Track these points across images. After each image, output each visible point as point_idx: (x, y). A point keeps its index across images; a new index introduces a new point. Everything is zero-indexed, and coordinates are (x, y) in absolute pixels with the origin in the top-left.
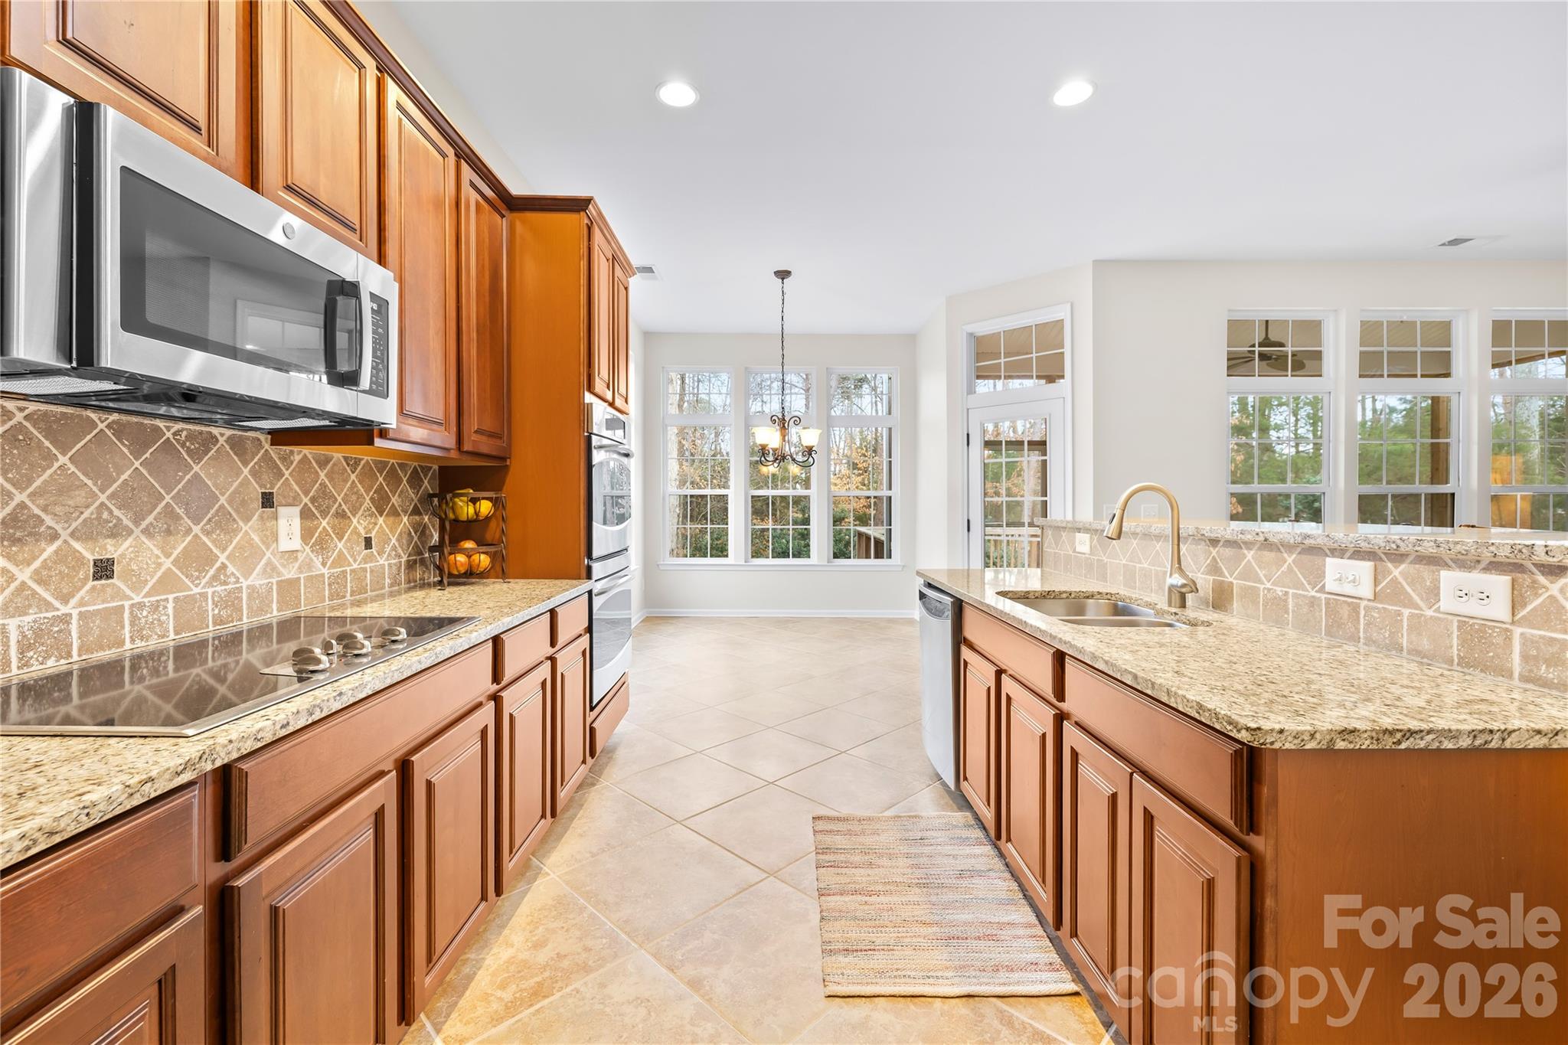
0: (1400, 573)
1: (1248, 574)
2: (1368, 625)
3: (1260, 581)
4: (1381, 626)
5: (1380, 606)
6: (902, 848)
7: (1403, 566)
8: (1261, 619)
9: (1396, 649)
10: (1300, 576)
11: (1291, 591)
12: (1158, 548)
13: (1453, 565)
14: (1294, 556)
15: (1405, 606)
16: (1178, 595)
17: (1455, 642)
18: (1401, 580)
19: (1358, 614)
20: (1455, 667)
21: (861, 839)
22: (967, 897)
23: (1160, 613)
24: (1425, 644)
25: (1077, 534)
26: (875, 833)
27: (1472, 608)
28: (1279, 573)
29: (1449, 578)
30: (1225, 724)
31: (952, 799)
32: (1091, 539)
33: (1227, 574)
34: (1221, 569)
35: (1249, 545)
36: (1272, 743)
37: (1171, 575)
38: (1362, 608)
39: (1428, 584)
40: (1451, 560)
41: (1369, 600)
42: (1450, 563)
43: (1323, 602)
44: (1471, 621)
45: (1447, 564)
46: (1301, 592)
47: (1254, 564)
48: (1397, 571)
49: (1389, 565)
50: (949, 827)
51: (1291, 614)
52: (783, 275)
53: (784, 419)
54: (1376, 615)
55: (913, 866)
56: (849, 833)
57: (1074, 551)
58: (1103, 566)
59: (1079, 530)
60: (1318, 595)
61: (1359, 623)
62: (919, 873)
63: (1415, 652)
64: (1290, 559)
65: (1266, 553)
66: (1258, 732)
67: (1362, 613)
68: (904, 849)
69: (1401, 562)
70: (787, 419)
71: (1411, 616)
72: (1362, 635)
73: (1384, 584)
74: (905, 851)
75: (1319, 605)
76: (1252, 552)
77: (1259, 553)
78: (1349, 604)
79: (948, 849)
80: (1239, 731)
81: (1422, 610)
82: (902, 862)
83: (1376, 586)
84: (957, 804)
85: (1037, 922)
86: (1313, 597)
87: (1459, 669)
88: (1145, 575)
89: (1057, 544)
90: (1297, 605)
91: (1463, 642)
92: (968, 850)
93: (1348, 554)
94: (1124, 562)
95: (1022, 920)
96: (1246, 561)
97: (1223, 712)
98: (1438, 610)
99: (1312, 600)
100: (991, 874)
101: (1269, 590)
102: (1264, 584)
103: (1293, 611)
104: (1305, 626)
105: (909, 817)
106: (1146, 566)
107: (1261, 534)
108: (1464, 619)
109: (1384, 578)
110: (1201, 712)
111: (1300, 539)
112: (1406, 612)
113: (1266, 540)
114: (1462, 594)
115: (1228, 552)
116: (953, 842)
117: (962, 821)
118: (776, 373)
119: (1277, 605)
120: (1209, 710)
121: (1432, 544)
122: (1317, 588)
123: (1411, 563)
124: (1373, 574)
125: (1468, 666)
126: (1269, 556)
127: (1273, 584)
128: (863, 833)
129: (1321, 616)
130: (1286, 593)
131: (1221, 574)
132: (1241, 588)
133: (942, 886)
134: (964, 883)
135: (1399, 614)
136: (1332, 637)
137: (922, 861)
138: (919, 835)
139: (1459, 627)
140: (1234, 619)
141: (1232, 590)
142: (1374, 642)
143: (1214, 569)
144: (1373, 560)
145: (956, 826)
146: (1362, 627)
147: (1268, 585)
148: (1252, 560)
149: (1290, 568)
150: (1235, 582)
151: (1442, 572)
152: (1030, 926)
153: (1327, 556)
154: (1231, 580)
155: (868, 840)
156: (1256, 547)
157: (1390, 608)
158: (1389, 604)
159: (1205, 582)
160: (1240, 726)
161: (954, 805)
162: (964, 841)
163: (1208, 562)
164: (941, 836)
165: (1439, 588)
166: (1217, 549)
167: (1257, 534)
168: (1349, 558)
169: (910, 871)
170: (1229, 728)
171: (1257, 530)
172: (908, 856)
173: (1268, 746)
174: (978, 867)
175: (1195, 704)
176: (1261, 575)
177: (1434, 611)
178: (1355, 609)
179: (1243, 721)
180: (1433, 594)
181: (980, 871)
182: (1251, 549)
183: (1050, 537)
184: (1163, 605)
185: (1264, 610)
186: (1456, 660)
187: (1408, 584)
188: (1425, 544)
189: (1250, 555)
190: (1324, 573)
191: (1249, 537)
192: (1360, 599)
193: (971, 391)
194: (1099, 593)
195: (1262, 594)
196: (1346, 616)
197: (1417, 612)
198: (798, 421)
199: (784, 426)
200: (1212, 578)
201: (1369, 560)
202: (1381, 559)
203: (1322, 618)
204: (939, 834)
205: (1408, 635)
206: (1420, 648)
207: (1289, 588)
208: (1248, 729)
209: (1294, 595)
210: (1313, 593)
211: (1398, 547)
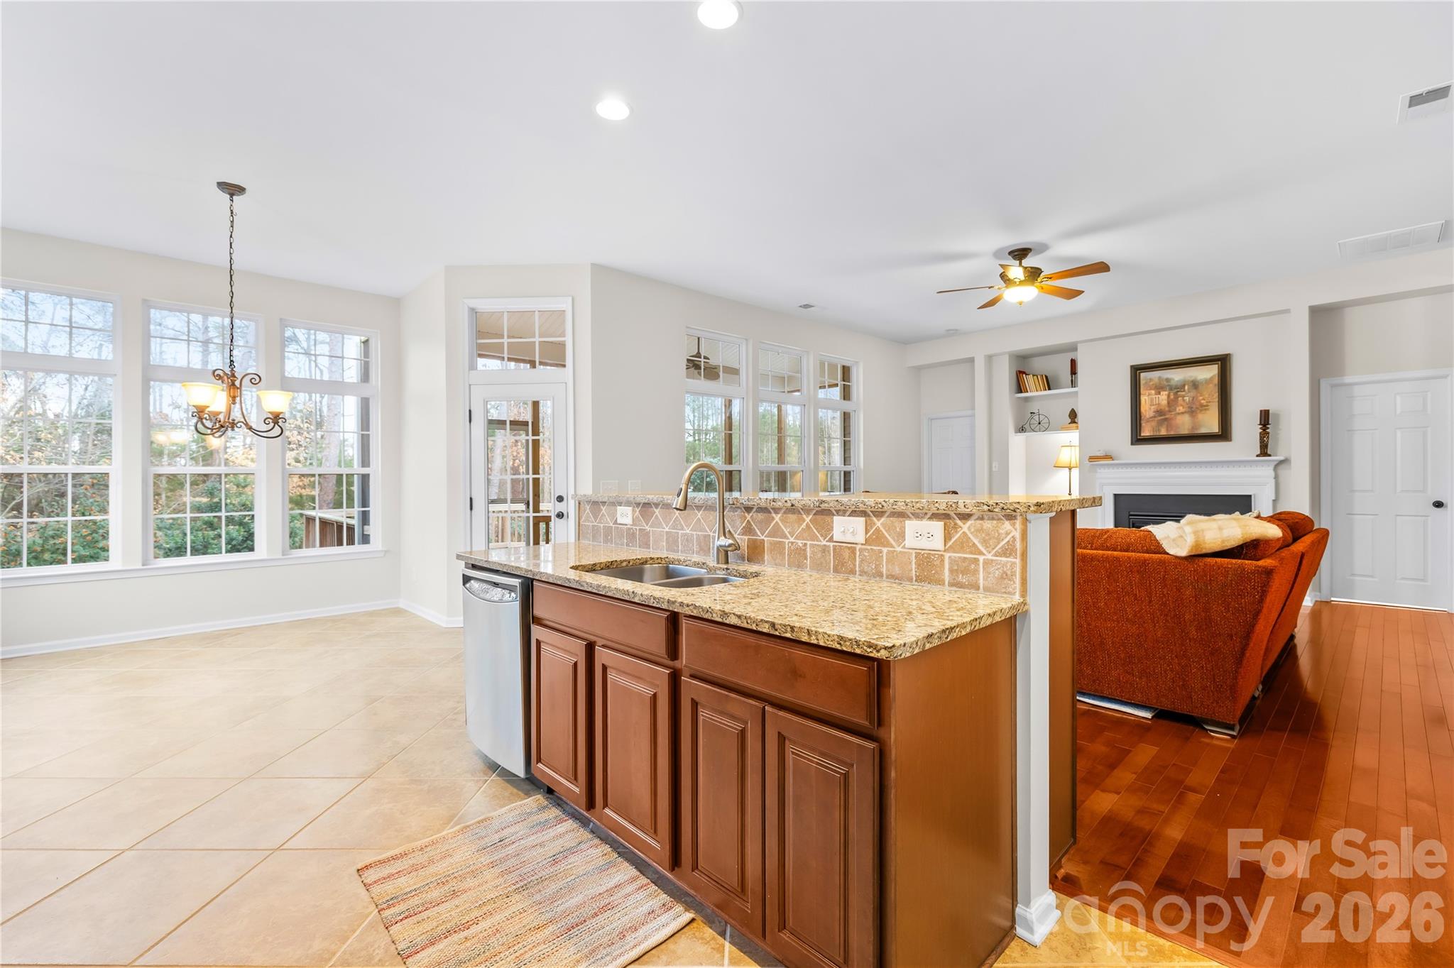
0: (881, 524)
1: (777, 532)
2: (862, 561)
3: (786, 537)
4: (870, 561)
5: (869, 547)
6: (483, 859)
7: (883, 519)
8: (787, 566)
9: (878, 576)
10: (815, 531)
11: (809, 543)
12: (699, 516)
13: (913, 517)
14: (811, 516)
15: (884, 546)
16: (723, 553)
17: (914, 566)
18: (882, 529)
19: (855, 554)
20: (914, 583)
21: (432, 869)
22: (568, 880)
23: (710, 570)
24: (897, 571)
25: (618, 507)
26: (446, 855)
27: (924, 544)
28: (800, 529)
29: (911, 526)
30: (865, 648)
31: (514, 787)
32: (634, 511)
33: (759, 533)
34: (755, 530)
35: (776, 510)
36: (901, 655)
37: (719, 538)
38: (857, 550)
39: (898, 530)
40: (911, 513)
41: (862, 544)
42: (911, 515)
43: (832, 549)
44: (923, 552)
45: (909, 517)
46: (816, 543)
47: (781, 524)
48: (879, 523)
49: (874, 519)
50: (525, 816)
51: (809, 560)
52: (233, 190)
53: (233, 376)
54: (866, 554)
55: (502, 874)
56: (415, 868)
57: (616, 522)
58: (645, 534)
59: (620, 504)
60: (828, 544)
61: (855, 561)
62: (512, 877)
63: (891, 577)
64: (808, 519)
65: (790, 516)
66: (893, 648)
67: (858, 553)
68: (485, 859)
69: (882, 516)
70: (239, 375)
71: (888, 552)
72: (857, 569)
73: (871, 532)
74: (488, 861)
75: (829, 551)
76: (779, 515)
77: (785, 516)
78: (849, 548)
79: (532, 840)
80: (878, 651)
81: (894, 548)
82: (489, 875)
83: (866, 534)
84: (522, 790)
85: (638, 873)
86: (825, 545)
87: (916, 583)
88: (687, 540)
89: (596, 518)
90: (813, 553)
91: (918, 565)
92: (552, 833)
93: (848, 513)
94: (667, 529)
95: (626, 878)
96: (774, 522)
97: (863, 639)
98: (904, 547)
99: (824, 548)
100: (583, 846)
101: (792, 543)
102: (788, 539)
103: (810, 557)
104: (819, 567)
105: (479, 822)
106: (688, 531)
107: (788, 501)
108: (918, 551)
109: (872, 528)
110: (842, 642)
111: (818, 504)
112: (885, 550)
113: (792, 505)
114: (918, 535)
115: (760, 516)
116: (534, 830)
117: (535, 805)
118: (223, 317)
119: (801, 552)
120: (850, 640)
121: (903, 503)
122: (827, 539)
123: (888, 517)
124: (864, 526)
125: (921, 581)
126: (792, 517)
127: (795, 539)
128: (431, 861)
129: (830, 559)
130: (805, 544)
131: (755, 534)
132: (771, 543)
133: (542, 880)
134: (562, 866)
135: (881, 552)
136: (838, 573)
137: (510, 863)
138: (496, 837)
139: (916, 557)
140: (767, 568)
141: (764, 546)
142: (865, 573)
143: (748, 530)
144: (865, 516)
145: (530, 814)
146: (857, 563)
147: (792, 540)
148: (779, 522)
149: (808, 525)
150: (766, 539)
151: (906, 522)
152: (634, 879)
153: (834, 515)
154: (763, 537)
155: (441, 867)
156: (782, 511)
157: (875, 548)
158: (875, 546)
159: (743, 540)
160: (879, 647)
161: (520, 793)
162: (544, 826)
163: (744, 525)
164: (521, 829)
165: (905, 532)
166: (751, 514)
167: (786, 501)
168: (849, 516)
169: (501, 880)
170: (869, 650)
171: (787, 499)
172: (493, 865)
173: (899, 658)
174: (568, 845)
175: (836, 637)
176: (786, 532)
177: (902, 548)
178: (853, 551)
179: (881, 643)
180: (902, 536)
181: (571, 848)
182: (778, 513)
183: (588, 510)
184: (712, 562)
185: (789, 559)
186: (914, 579)
187: (886, 531)
188: (899, 503)
189: (777, 518)
190: (833, 527)
191: (779, 504)
192: (856, 544)
193: (473, 367)
194: (652, 559)
195: (787, 546)
196: (847, 558)
197: (891, 549)
198: (256, 380)
199: (233, 384)
200: (746, 538)
201: (862, 516)
202: (869, 516)
203: (830, 561)
204: (517, 827)
205: (886, 565)
206: (893, 573)
207: (808, 540)
208: (886, 648)
209: (812, 546)
210: (824, 543)
211: (883, 506)
